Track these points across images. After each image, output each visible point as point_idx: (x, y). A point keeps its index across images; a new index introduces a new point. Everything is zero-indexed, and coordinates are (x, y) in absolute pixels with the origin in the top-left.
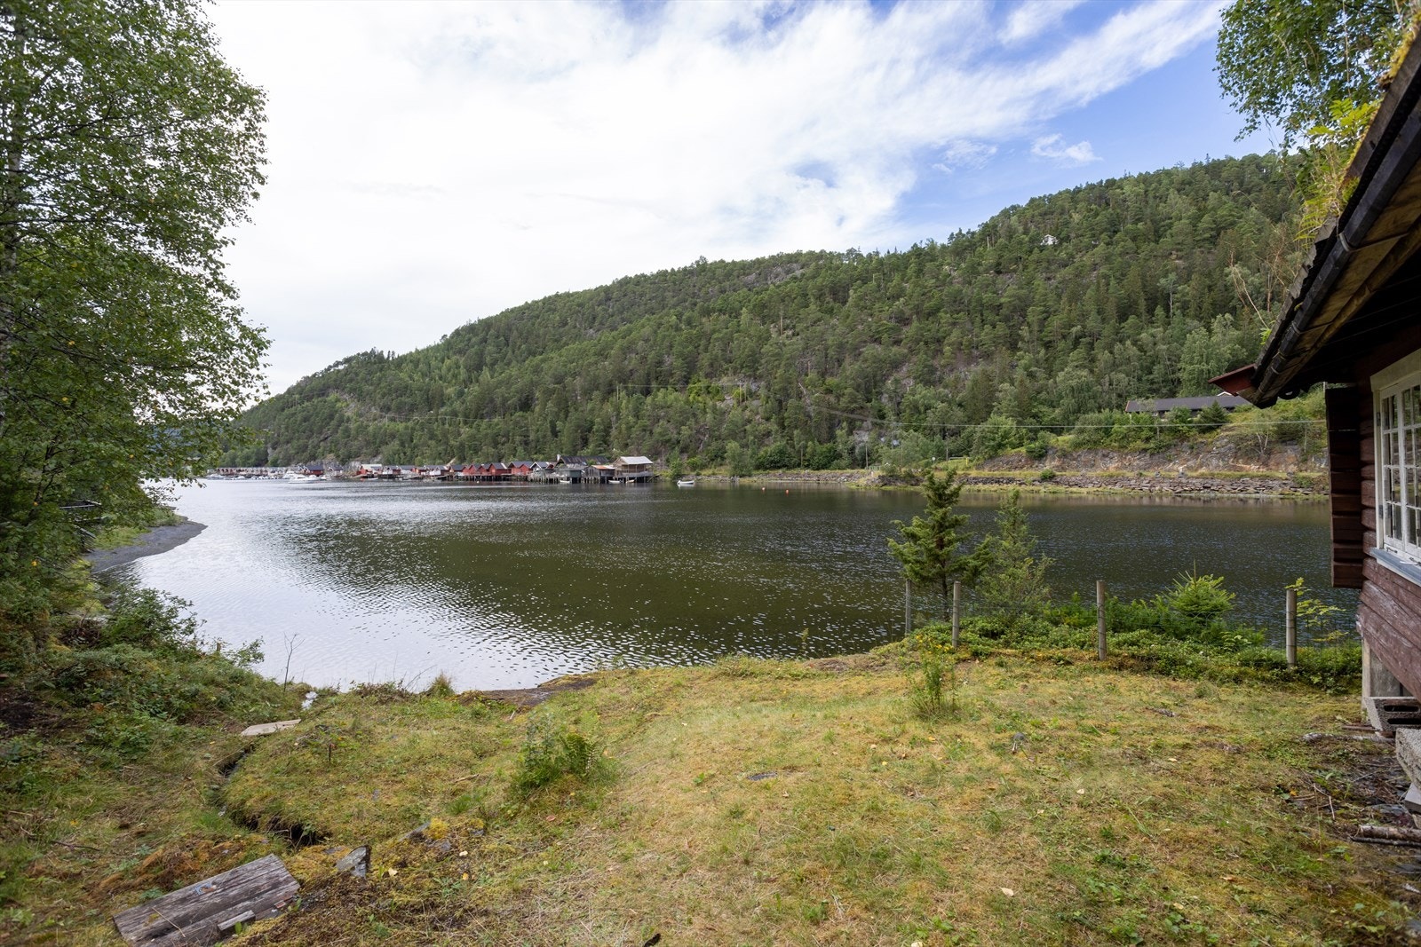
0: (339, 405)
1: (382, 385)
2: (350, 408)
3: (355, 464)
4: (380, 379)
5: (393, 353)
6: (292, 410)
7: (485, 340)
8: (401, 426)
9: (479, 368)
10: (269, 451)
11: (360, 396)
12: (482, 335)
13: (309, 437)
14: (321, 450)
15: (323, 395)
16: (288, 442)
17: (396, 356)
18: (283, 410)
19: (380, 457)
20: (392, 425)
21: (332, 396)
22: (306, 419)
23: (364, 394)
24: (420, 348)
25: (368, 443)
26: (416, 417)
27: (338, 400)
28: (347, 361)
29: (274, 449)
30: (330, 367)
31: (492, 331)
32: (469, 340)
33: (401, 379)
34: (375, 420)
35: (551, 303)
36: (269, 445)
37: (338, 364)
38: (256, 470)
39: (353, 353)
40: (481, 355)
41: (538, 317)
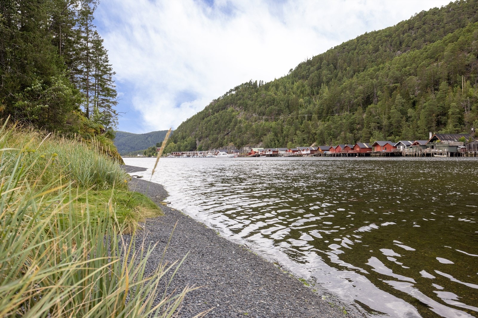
0: (234, 113)
1: (259, 100)
2: (241, 115)
3: (246, 149)
4: (257, 96)
5: (262, 81)
6: (209, 118)
7: (319, 68)
8: (273, 124)
9: (319, 85)
10: (197, 142)
11: (246, 107)
12: (317, 65)
13: (218, 134)
14: (225, 140)
15: (224, 109)
16: (207, 137)
17: (264, 83)
18: (203, 119)
19: (261, 144)
20: (267, 124)
21: (230, 109)
22: (216, 123)
23: (248, 106)
24: (277, 78)
25: (253, 136)
26: (281, 117)
27: (233, 111)
28: (237, 88)
29: (200, 141)
30: (227, 93)
31: (325, 61)
32: (309, 69)
33: (270, 95)
34: (256, 121)
35: (363, 40)
36: (197, 139)
37: (231, 90)
38: (191, 153)
39: (240, 84)
40: (319, 76)
41: (355, 49)
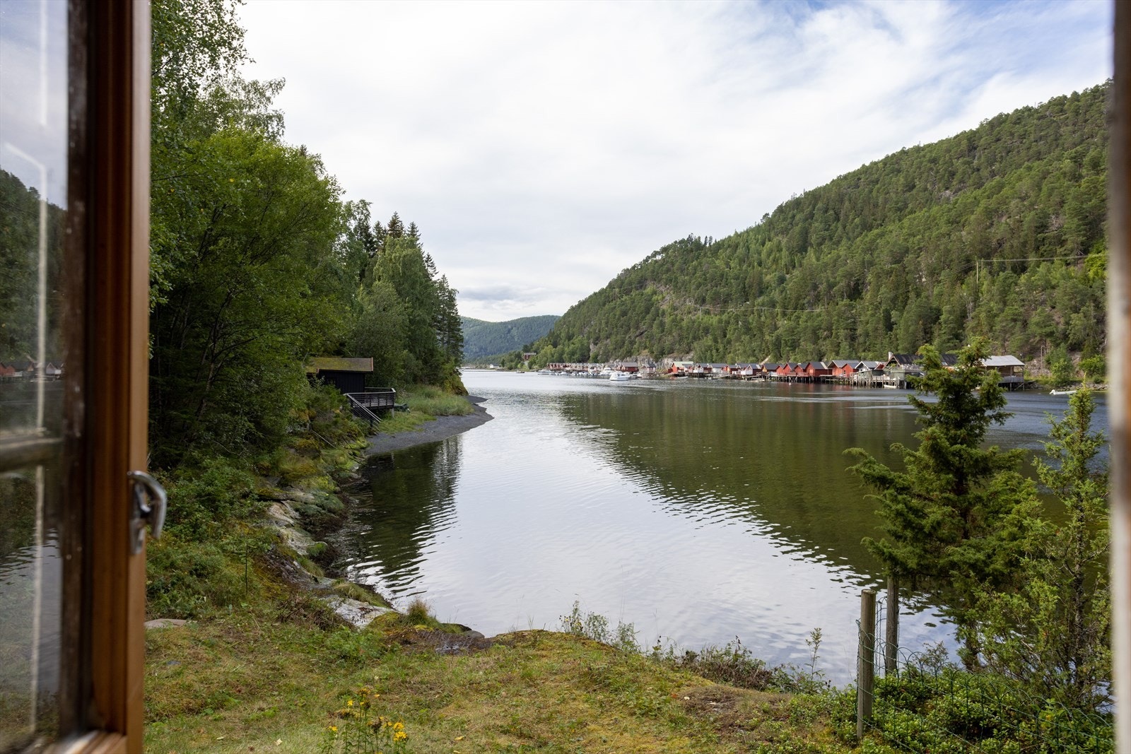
0: (655, 297)
1: (697, 275)
2: (666, 299)
3: (668, 361)
4: (695, 269)
5: (711, 238)
6: (612, 304)
7: (812, 216)
8: (714, 320)
9: (803, 249)
10: (591, 347)
11: (678, 287)
12: (807, 211)
13: (626, 332)
14: (636, 346)
15: (641, 287)
16: (607, 338)
17: (713, 242)
18: (604, 304)
19: (692, 354)
20: (706, 318)
21: (649, 289)
22: (624, 314)
23: (680, 284)
24: (739, 232)
25: (681, 338)
26: (731, 309)
27: (655, 293)
28: (665, 250)
29: (596, 344)
30: (648, 258)
31: (820, 205)
32: (794, 217)
33: (716, 267)
34: (690, 313)
35: (894, 164)
36: (591, 340)
37: (656, 253)
38: (579, 366)
39: (671, 242)
40: (805, 234)
41: (877, 182)
